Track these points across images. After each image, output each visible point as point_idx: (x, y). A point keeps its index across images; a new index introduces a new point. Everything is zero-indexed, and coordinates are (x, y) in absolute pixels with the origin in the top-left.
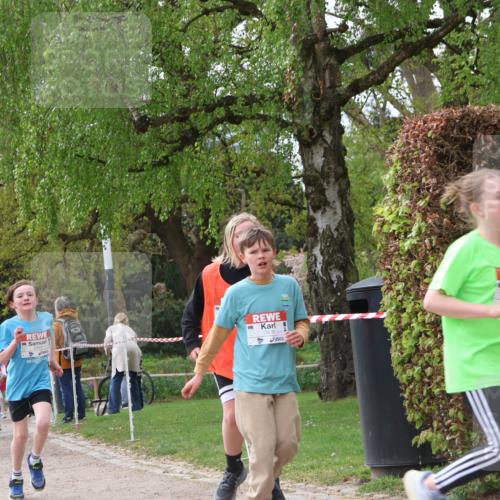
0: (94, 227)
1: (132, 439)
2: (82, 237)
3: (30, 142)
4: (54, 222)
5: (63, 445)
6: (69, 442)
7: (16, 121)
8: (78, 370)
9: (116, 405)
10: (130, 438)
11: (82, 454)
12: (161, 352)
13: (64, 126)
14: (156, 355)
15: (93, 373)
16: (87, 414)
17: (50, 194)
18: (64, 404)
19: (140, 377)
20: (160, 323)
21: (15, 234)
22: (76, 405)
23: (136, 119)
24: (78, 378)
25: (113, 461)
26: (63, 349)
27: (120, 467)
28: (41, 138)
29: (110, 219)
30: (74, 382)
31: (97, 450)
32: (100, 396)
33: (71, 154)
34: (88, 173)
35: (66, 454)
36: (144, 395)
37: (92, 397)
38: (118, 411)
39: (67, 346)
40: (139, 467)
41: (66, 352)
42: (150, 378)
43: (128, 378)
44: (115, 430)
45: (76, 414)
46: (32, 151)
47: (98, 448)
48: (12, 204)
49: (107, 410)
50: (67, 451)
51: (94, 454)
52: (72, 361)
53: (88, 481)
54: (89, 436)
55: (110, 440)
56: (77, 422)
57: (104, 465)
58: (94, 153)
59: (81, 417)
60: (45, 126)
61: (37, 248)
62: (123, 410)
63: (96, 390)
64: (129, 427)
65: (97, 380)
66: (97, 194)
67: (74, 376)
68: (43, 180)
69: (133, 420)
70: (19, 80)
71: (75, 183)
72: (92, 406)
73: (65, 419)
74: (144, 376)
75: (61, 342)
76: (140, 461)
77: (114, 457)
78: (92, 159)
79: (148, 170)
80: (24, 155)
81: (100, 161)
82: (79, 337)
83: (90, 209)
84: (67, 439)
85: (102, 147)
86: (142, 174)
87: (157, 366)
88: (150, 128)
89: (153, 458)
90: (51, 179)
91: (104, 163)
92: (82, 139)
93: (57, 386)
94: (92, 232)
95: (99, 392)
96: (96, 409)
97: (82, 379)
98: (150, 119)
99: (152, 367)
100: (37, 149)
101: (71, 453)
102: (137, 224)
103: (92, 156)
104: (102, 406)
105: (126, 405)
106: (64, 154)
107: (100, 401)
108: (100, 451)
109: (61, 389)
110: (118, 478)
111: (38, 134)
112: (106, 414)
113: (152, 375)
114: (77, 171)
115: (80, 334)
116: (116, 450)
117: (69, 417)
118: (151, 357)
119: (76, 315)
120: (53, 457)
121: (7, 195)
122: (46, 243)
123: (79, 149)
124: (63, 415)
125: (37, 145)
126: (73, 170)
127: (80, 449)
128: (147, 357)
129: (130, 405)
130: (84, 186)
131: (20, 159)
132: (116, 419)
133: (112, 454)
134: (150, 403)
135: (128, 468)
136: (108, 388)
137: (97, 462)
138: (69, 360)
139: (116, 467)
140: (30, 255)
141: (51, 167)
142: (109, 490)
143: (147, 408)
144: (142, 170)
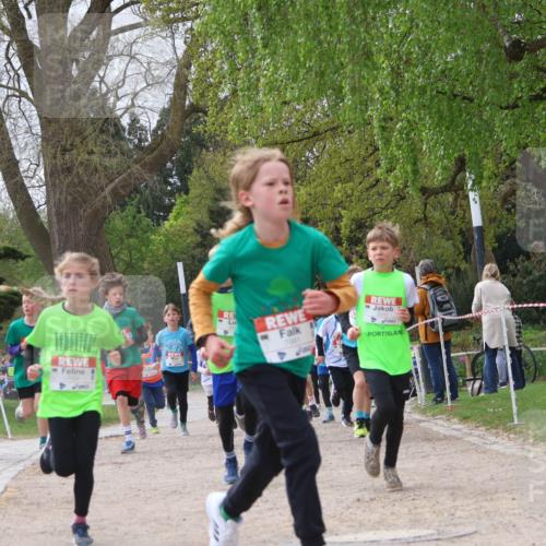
0: (458, 177)
1: (516, 422)
2: (445, 189)
3: (384, 78)
4: (415, 172)
5: (435, 429)
6: (443, 426)
7: (368, 55)
8: (447, 343)
9: (492, 384)
10: (513, 421)
11: (458, 439)
12: (541, 322)
13: (424, 58)
14: (536, 326)
15: (464, 347)
16: (460, 394)
17: (408, 140)
18: (433, 384)
19: (521, 351)
20: (540, 288)
21: (367, 189)
22: (448, 384)
23: (507, 44)
24: (448, 353)
25: (495, 447)
26: (429, 321)
27: (503, 454)
28: (396, 73)
29: (480, 168)
30: (444, 357)
31: (475, 435)
32: (474, 374)
33: (432, 90)
34: (452, 113)
35: (440, 440)
36: (526, 372)
37: (463, 375)
38: (496, 391)
39: (434, 316)
40: (525, 453)
41: (433, 324)
42: (531, 353)
43: (508, 352)
44: (494, 413)
45: (448, 394)
46: (387, 89)
47: (476, 432)
48: (363, 153)
49: (483, 390)
50: (441, 436)
51: (471, 439)
52: (441, 333)
53: (467, 470)
54: (465, 419)
55: (490, 423)
56: (449, 404)
57: (485, 452)
58: (458, 89)
59: (454, 397)
60: (400, 58)
61: (393, 204)
62: (501, 389)
63: (468, 366)
64: (511, 408)
65: (469, 355)
66: (464, 137)
67: (443, 351)
68: (400, 124)
69: (517, 400)
70: (369, 4)
71: (438, 125)
72: (464, 385)
73: (435, 400)
74: (524, 349)
75: (426, 312)
76: (527, 447)
77: (494, 443)
78: (455, 96)
79: (524, 106)
80: (377, 96)
81: (464, 98)
82: (447, 306)
83: (456, 155)
84: (440, 422)
85: (469, 80)
86: (517, 111)
87: (539, 338)
88: (526, 55)
89: (542, 444)
90: (409, 121)
91: (471, 100)
92: (443, 72)
93: (424, 362)
94: (456, 183)
95: (473, 369)
96: (470, 389)
97: (452, 355)
98: (525, 45)
99: (531, 340)
100: (392, 88)
101: (446, 438)
102: (508, 172)
103: (455, 92)
104: (477, 385)
105: (506, 382)
106: (423, 90)
107: (475, 380)
108: (479, 436)
109: (429, 366)
110: (502, 466)
111: (393, 69)
112: (482, 394)
113: (532, 349)
114: (439, 111)
115: (448, 302)
116: (497, 435)
117: (440, 398)
118: (530, 328)
119: (443, 281)
120: (425, 443)
121: (356, 143)
122: (403, 198)
123: (440, 85)
124: (433, 396)
125: (392, 82)
126: (434, 110)
127: (455, 433)
128: (526, 329)
129: (512, 382)
130: (448, 128)
131: (372, 100)
132: (493, 399)
133: (493, 439)
134: (533, 381)
135: (513, 455)
136: (482, 365)
137: (477, 448)
138: (437, 333)
139: (498, 453)
140: (385, 213)
141: (408, 107)
142: (492, 479)
143: (529, 387)
144: (515, 106)
